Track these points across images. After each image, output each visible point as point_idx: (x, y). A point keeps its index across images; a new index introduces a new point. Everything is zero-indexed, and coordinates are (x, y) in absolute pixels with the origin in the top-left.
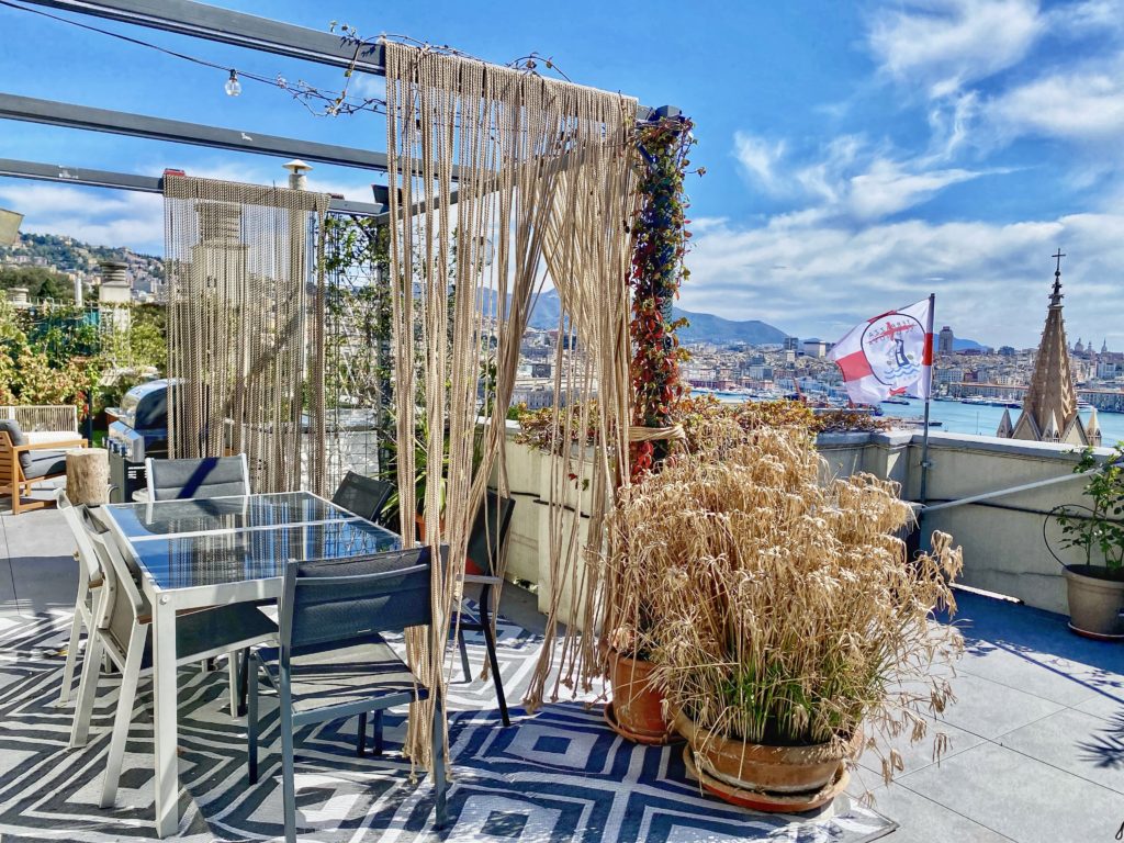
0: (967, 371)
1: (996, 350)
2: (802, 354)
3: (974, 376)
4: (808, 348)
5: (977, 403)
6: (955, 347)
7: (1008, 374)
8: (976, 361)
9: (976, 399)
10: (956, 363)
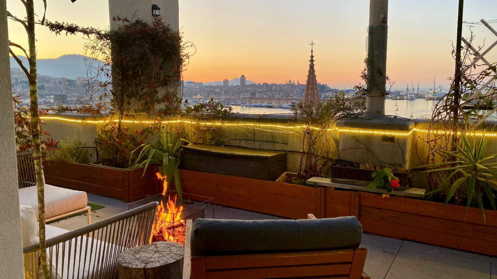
0: (252, 93)
1: (262, 84)
3: (255, 94)
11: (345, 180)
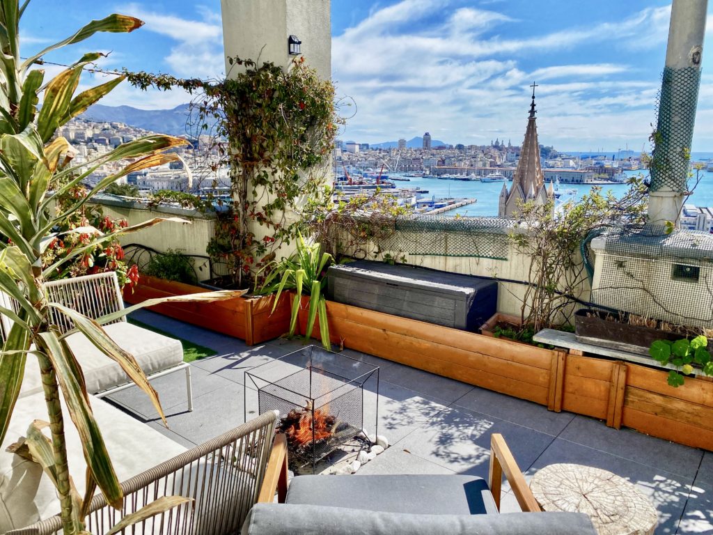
0: (440, 159)
1: (454, 146)
2: (346, 151)
3: (443, 162)
4: (348, 147)
5: (446, 179)
6: (432, 145)
7: (461, 160)
8: (444, 153)
9: (445, 176)
10: (433, 155)
11: (602, 340)
